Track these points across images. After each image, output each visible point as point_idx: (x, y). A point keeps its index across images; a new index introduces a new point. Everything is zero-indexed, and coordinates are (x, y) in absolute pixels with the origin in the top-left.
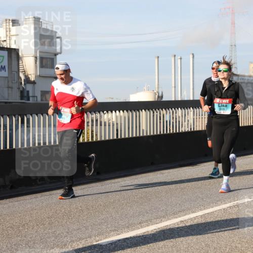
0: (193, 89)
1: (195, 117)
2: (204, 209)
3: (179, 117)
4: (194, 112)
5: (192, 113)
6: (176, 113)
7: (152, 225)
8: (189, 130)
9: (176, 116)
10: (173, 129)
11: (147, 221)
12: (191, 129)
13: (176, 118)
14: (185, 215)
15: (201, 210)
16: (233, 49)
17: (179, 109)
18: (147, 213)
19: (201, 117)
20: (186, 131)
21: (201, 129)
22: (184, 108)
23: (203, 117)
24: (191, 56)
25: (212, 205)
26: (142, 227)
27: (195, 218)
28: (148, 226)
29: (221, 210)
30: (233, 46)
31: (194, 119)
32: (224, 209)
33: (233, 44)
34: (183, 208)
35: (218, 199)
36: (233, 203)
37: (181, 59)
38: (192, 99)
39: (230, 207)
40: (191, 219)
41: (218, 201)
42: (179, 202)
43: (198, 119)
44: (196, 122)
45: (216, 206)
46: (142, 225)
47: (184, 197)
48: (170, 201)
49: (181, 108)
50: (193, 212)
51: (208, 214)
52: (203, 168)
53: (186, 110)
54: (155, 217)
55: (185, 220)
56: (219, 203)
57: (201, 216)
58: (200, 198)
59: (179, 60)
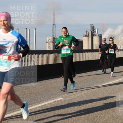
0: (36, 45)
1: (37, 59)
2: (41, 103)
3: (29, 58)
4: (36, 56)
5: (35, 56)
6: (27, 56)
7: (16, 111)
8: (34, 65)
9: (27, 58)
10: (26, 64)
11: (13, 110)
12: (35, 64)
13: (27, 59)
14: (32, 106)
15: (40, 104)
16: (54, 26)
17: (29, 55)
18: (13, 106)
19: (39, 58)
20: (33, 65)
21: (39, 65)
22: (31, 54)
23: (41, 58)
24: (34, 29)
25: (45, 101)
26: (11, 113)
27: (37, 108)
28: (14, 112)
29: (49, 103)
30: (54, 25)
31: (36, 59)
32: (51, 103)
33: (54, 24)
34: (31, 103)
35: (48, 98)
36: (55, 100)
37: (29, 30)
38: (35, 50)
39: (54, 102)
40: (35, 108)
41: (48, 99)
42: (29, 100)
43: (38, 59)
44: (37, 61)
45: (47, 101)
46: (11, 112)
47: (31, 97)
48: (25, 100)
49: (30, 55)
50: (36, 105)
51: (43, 105)
52: (41, 83)
53: (32, 55)
54: (17, 108)
55: (32, 109)
56: (48, 100)
57: (40, 107)
58: (39, 98)
59: (29, 31)
